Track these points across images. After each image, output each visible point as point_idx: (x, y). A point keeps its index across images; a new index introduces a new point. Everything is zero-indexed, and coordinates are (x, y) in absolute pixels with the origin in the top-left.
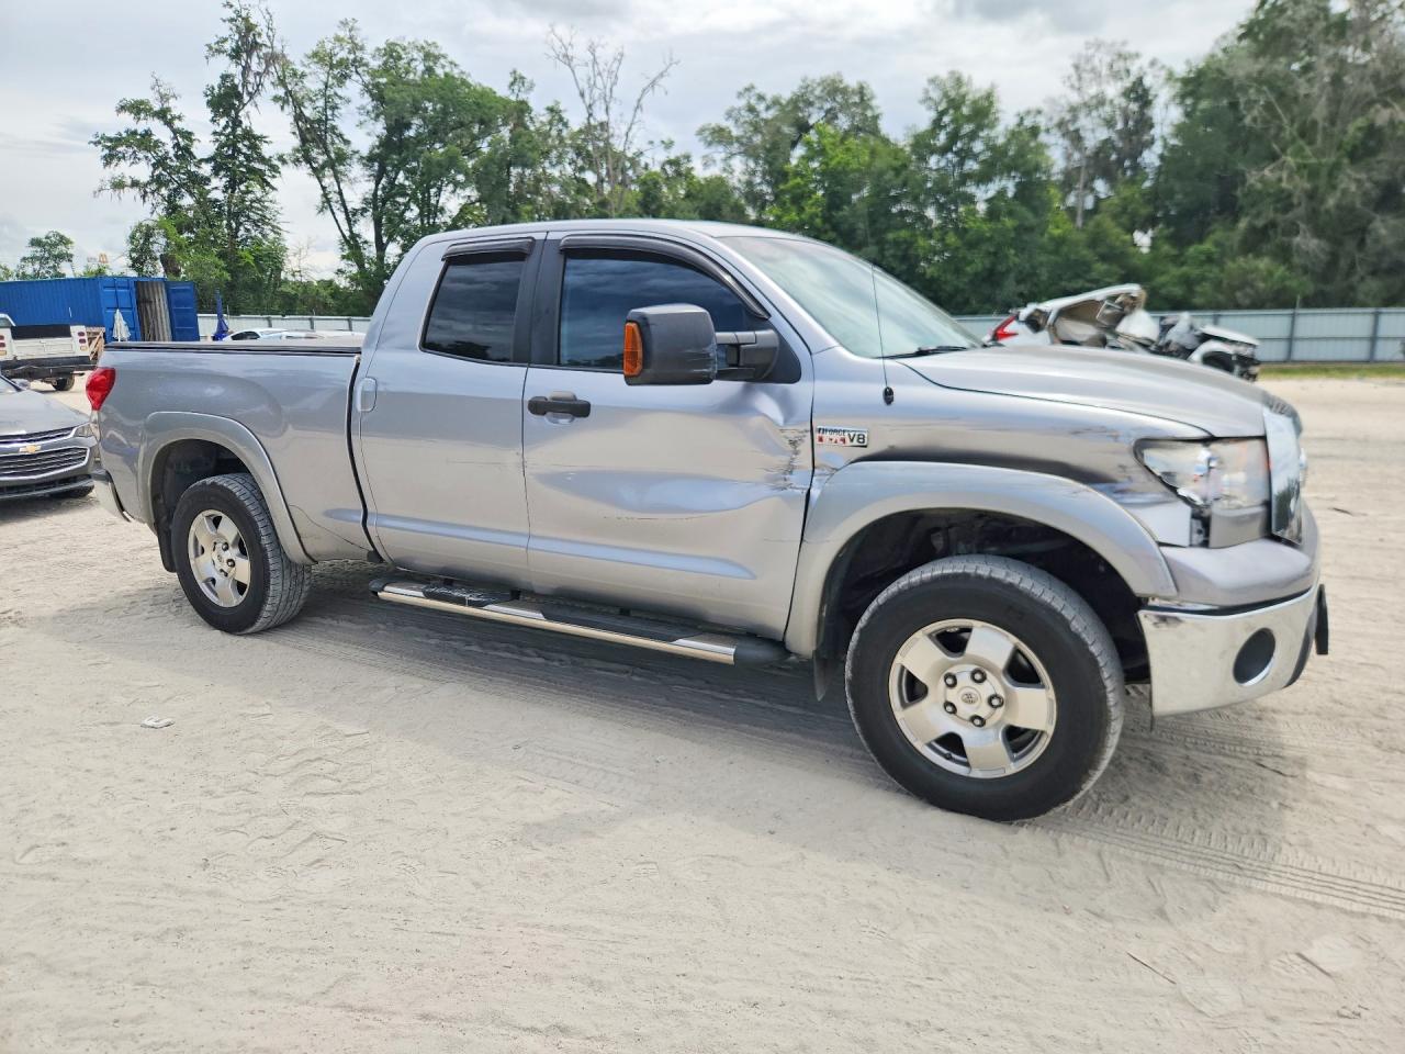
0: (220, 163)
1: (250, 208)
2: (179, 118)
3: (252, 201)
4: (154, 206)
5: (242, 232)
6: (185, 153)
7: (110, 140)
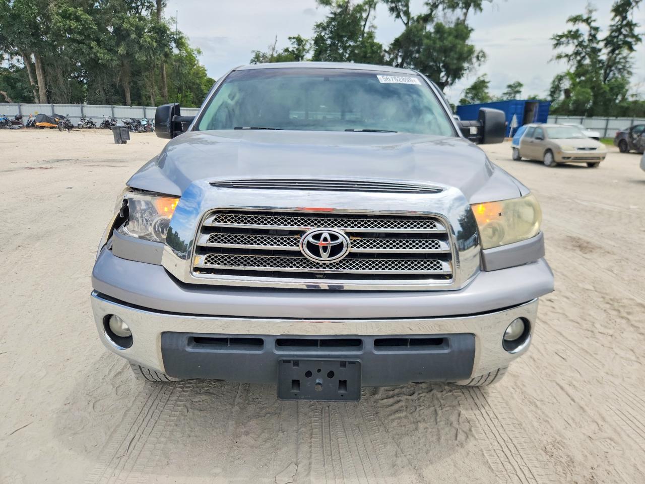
0: (608, 41)
1: (619, 63)
2: (594, 21)
3: (620, 59)
4: (572, 66)
5: (611, 75)
6: (593, 38)
7: (559, 36)
